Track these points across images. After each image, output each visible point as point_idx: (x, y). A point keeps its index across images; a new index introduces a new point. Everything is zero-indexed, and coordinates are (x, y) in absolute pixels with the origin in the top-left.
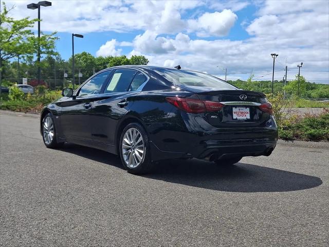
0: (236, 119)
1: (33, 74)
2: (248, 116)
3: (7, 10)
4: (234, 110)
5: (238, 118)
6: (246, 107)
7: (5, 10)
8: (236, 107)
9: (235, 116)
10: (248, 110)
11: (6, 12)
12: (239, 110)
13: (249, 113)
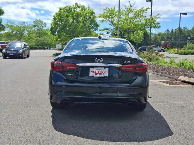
0: (93, 76)
1: (169, 39)
2: (107, 75)
3: (131, 5)
4: (91, 69)
5: (95, 76)
6: (105, 67)
7: (130, 5)
8: (93, 67)
9: (91, 74)
10: (107, 70)
11: (131, 7)
12: (97, 69)
13: (108, 72)
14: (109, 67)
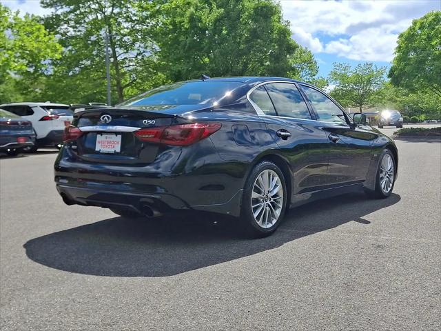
0: (100, 152)
2: (118, 148)
4: (99, 137)
5: (102, 150)
6: (116, 134)
9: (98, 147)
10: (119, 138)
12: (106, 138)
13: (120, 143)
14: (122, 133)
